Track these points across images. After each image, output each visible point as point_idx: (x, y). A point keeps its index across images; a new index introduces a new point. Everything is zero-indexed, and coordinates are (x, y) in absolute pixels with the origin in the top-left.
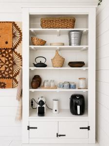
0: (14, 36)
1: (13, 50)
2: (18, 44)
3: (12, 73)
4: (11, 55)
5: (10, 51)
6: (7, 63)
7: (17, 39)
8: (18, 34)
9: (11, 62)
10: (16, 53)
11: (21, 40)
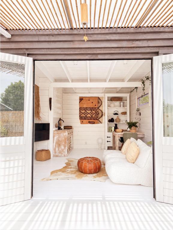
0: (99, 102)
1: (98, 108)
2: (100, 106)
3: (98, 118)
4: (97, 110)
5: (97, 108)
6: (96, 113)
7: (100, 104)
8: (100, 102)
9: (97, 113)
10: (99, 109)
11: (101, 104)
